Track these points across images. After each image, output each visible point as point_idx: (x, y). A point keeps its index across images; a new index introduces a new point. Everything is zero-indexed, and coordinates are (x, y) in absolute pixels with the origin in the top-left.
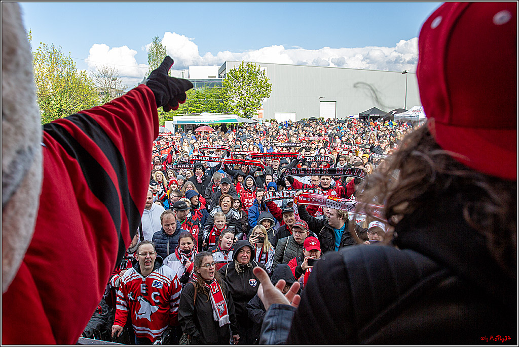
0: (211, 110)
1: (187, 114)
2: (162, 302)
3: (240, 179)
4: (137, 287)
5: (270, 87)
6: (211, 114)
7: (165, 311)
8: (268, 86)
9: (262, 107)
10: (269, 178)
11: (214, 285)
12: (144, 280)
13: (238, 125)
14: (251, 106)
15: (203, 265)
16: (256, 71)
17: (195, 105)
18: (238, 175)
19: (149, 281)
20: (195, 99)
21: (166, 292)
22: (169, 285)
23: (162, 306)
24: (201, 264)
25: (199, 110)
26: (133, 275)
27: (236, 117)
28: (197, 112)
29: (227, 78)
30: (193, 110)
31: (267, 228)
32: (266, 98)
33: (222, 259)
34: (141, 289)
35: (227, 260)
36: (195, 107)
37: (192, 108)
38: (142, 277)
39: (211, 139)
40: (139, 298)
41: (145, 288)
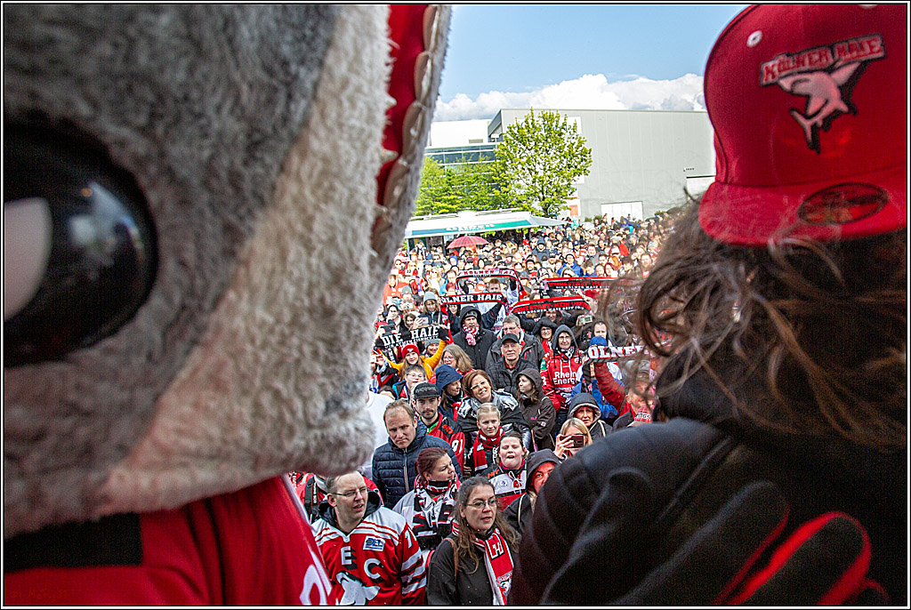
0: (478, 206)
1: (430, 215)
2: (385, 577)
3: (547, 333)
4: (333, 556)
5: (588, 155)
6: (478, 213)
7: (394, 593)
8: (584, 153)
9: (575, 194)
10: (600, 330)
11: (494, 541)
12: (347, 539)
13: (532, 230)
14: (555, 194)
15: (470, 503)
16: (560, 125)
17: (445, 197)
18: (542, 325)
19: (357, 540)
20: (445, 186)
21: (391, 558)
22: (397, 543)
23: (386, 586)
24: (467, 501)
25: (454, 206)
26: (324, 533)
27: (526, 216)
28: (451, 211)
29: (504, 143)
30: (443, 208)
31: (589, 424)
32: (582, 176)
33: (510, 488)
34: (343, 558)
35: (520, 488)
36: (445, 202)
37: (440, 204)
38: (342, 534)
39: (481, 261)
40: (340, 575)
41: (349, 554)
